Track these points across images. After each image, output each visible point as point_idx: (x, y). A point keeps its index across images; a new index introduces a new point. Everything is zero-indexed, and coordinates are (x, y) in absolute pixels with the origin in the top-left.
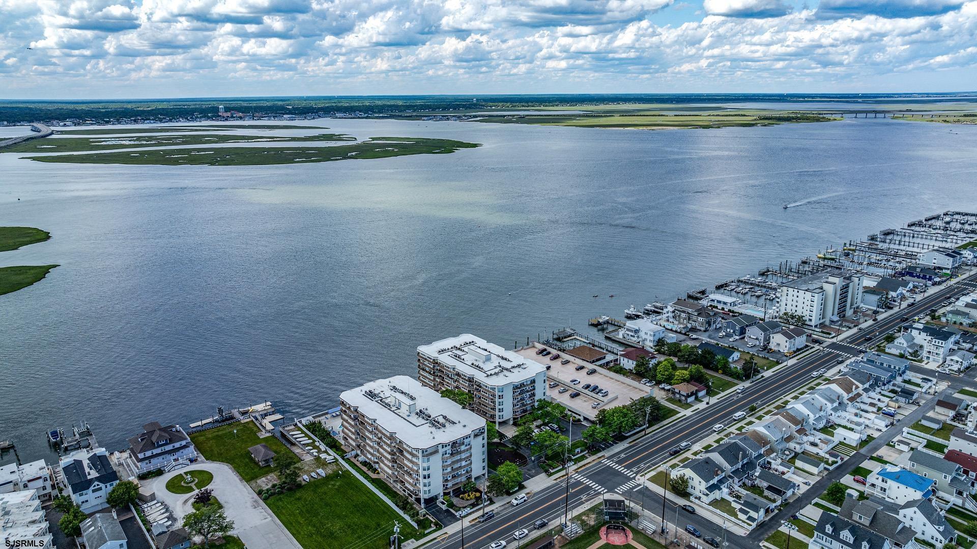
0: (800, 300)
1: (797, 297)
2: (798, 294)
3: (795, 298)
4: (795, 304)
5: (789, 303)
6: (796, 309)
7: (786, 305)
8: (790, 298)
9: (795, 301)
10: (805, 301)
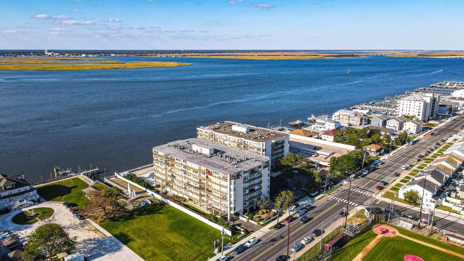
0: (412, 106)
1: (410, 105)
2: (410, 103)
3: (408, 106)
4: (408, 109)
5: (404, 109)
6: (409, 112)
7: (403, 110)
8: (405, 106)
9: (408, 108)
10: (415, 107)
